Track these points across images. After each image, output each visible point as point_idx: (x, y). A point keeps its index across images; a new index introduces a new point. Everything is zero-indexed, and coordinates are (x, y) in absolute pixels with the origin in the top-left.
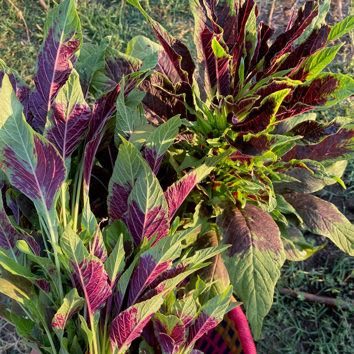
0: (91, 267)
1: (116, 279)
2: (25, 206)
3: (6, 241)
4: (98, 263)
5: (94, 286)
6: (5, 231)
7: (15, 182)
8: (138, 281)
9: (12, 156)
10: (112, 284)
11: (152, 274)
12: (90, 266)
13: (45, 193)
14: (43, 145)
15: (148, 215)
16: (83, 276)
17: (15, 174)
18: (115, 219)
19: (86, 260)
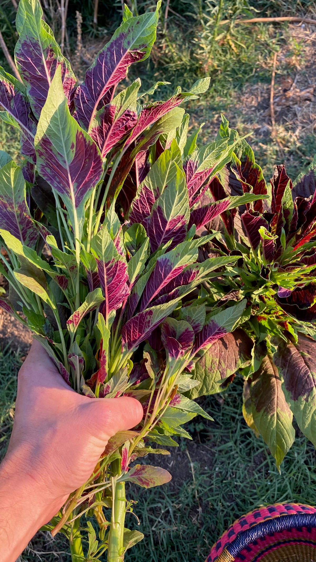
0: (117, 267)
1: (135, 281)
2: (41, 199)
3: (19, 233)
4: (124, 264)
5: (116, 286)
6: (20, 223)
7: (44, 173)
8: (153, 284)
9: (48, 146)
10: (131, 286)
11: (168, 277)
12: (116, 265)
13: (76, 189)
14: (85, 142)
15: (170, 222)
16: (107, 275)
17: (45, 165)
18: (134, 222)
19: (114, 259)
